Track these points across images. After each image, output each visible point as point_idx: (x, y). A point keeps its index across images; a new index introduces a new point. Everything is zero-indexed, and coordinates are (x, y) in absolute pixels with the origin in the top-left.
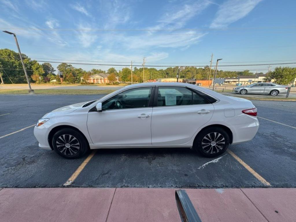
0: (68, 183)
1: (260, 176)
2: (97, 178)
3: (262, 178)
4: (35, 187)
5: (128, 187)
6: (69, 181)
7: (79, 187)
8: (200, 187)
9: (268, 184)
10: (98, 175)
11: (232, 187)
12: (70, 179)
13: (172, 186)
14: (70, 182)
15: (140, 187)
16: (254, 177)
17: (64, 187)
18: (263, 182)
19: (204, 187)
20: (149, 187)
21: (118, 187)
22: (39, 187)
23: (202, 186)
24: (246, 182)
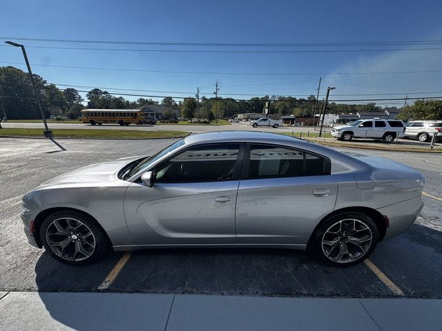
0: (105, 286)
1: (388, 279)
2: (147, 277)
3: (390, 282)
4: (56, 291)
5: (192, 292)
6: (106, 282)
7: (120, 292)
8: (298, 295)
9: (400, 292)
10: (149, 272)
11: (346, 296)
12: (107, 279)
13: (257, 293)
14: (108, 283)
15: (210, 294)
16: (379, 280)
17: (99, 291)
18: (392, 289)
19: (305, 295)
20: (223, 294)
21: (178, 293)
22: (63, 291)
23: (302, 294)
24: (367, 289)
